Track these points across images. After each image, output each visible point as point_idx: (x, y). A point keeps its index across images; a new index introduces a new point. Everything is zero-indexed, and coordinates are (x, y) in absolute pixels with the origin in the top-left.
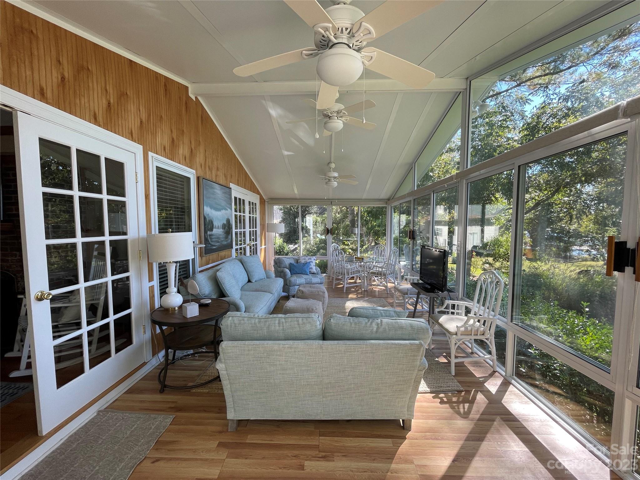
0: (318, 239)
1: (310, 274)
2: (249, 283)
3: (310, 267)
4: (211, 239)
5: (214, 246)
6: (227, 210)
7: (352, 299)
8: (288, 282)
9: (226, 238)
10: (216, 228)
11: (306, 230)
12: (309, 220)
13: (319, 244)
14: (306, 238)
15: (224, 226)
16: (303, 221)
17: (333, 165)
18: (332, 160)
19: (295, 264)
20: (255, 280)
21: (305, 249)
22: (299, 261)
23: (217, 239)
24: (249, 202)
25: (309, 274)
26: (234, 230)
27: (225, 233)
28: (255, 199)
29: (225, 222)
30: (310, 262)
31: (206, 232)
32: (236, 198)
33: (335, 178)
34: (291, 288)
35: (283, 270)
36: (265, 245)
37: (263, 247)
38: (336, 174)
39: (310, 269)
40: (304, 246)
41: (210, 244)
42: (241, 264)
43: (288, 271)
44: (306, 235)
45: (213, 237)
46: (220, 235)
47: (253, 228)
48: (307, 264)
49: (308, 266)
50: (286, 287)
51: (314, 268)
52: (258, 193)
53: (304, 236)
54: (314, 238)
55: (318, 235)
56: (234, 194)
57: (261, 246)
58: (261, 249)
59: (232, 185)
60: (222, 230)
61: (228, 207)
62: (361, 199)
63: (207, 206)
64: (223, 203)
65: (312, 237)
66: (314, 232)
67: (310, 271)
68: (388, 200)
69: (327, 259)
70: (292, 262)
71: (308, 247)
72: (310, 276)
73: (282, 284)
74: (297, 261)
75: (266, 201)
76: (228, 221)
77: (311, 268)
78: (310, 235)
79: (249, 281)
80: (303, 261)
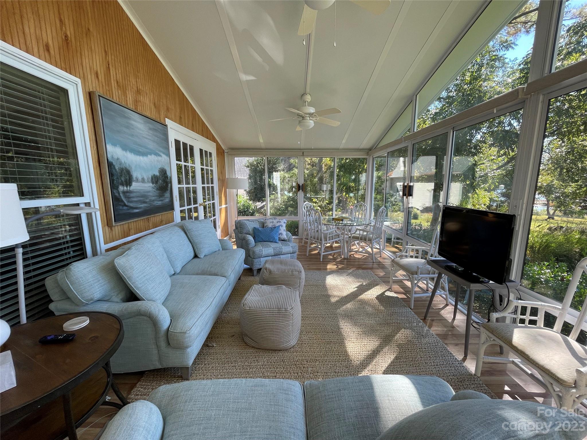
0: (286, 197)
1: (280, 242)
2: (196, 260)
3: (280, 232)
4: (128, 198)
5: (136, 208)
6: (161, 156)
7: (332, 272)
8: (251, 253)
9: (161, 196)
10: (137, 180)
11: (272, 187)
12: (277, 178)
13: (287, 202)
14: (273, 196)
15: (154, 179)
16: (269, 177)
17: (308, 98)
18: (308, 90)
19: (260, 229)
20: (204, 254)
21: (273, 206)
22: (265, 225)
23: (141, 199)
24: (201, 150)
25: (278, 241)
26: (176, 186)
27: (157, 189)
28: (210, 147)
29: (157, 174)
30: (279, 226)
31: (114, 187)
32: (177, 142)
33: (311, 115)
34: (255, 261)
35: (245, 237)
36: (226, 204)
37: (224, 206)
38: (312, 110)
39: (279, 234)
40: (272, 204)
41: (125, 205)
42: (182, 233)
43: (251, 238)
44: (274, 192)
45: (132, 195)
46: (149, 192)
47: (208, 183)
48: (275, 228)
49: (278, 232)
50: (249, 258)
51: (284, 233)
52: (214, 140)
53: (271, 194)
54: (282, 195)
55: (286, 193)
56: (172, 136)
57: (221, 205)
58: (221, 209)
59: (168, 122)
60: (151, 185)
61: (161, 151)
62: (338, 149)
63: (114, 145)
64: (151, 145)
65: (279, 195)
66: (282, 190)
67: (279, 238)
68: (369, 151)
69: (298, 219)
70: (257, 226)
71: (276, 204)
72: (279, 245)
73: (244, 256)
74: (263, 225)
75: (226, 151)
76: (163, 172)
77: (281, 234)
78: (277, 193)
79: (196, 256)
80: (270, 225)
